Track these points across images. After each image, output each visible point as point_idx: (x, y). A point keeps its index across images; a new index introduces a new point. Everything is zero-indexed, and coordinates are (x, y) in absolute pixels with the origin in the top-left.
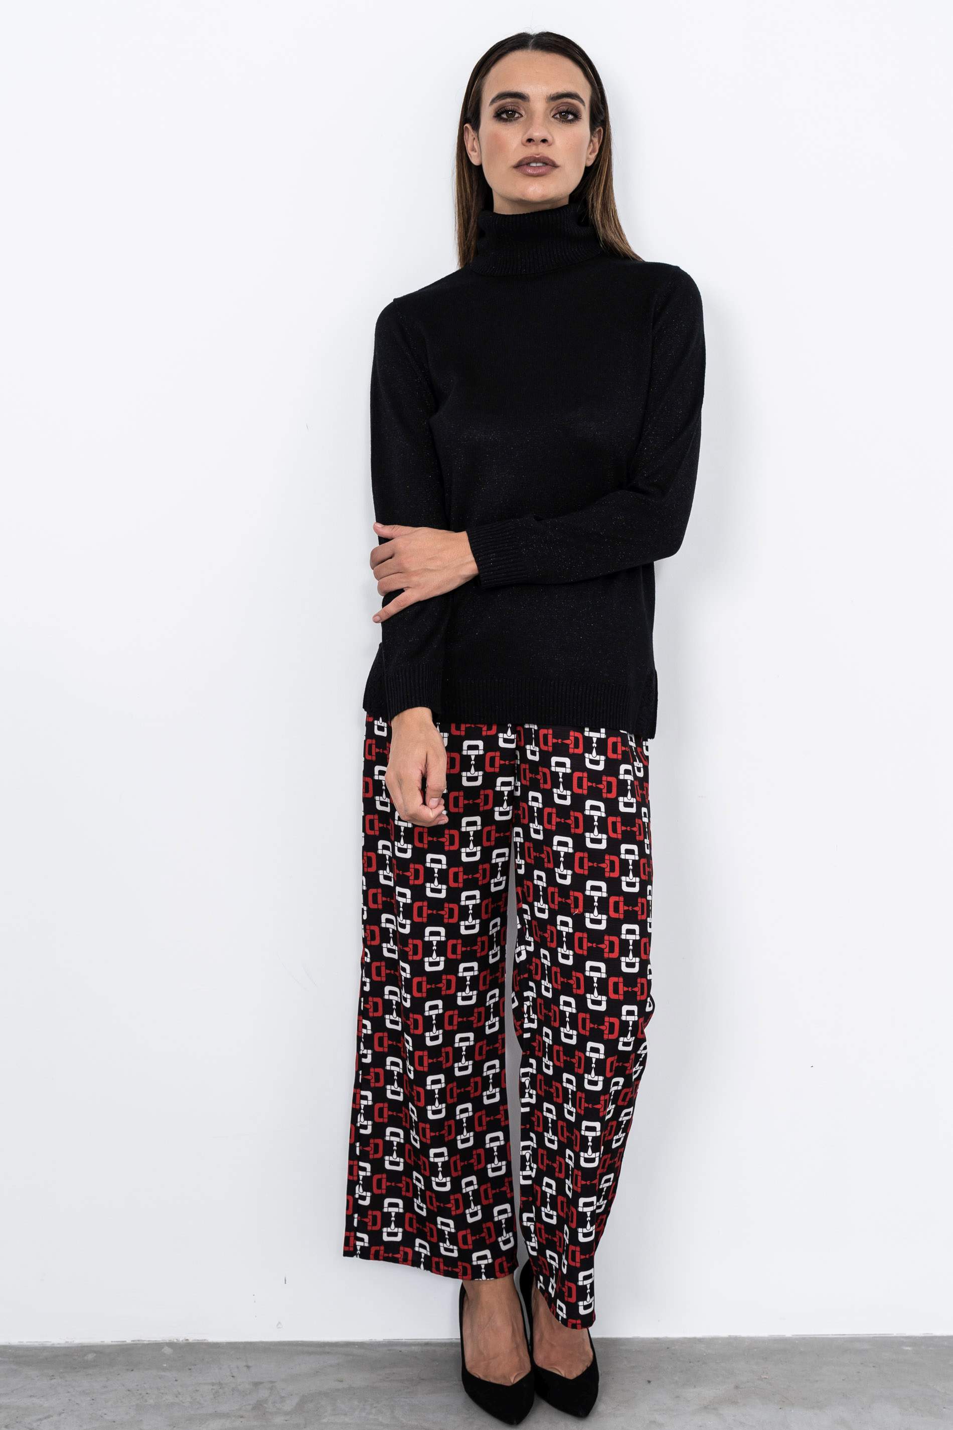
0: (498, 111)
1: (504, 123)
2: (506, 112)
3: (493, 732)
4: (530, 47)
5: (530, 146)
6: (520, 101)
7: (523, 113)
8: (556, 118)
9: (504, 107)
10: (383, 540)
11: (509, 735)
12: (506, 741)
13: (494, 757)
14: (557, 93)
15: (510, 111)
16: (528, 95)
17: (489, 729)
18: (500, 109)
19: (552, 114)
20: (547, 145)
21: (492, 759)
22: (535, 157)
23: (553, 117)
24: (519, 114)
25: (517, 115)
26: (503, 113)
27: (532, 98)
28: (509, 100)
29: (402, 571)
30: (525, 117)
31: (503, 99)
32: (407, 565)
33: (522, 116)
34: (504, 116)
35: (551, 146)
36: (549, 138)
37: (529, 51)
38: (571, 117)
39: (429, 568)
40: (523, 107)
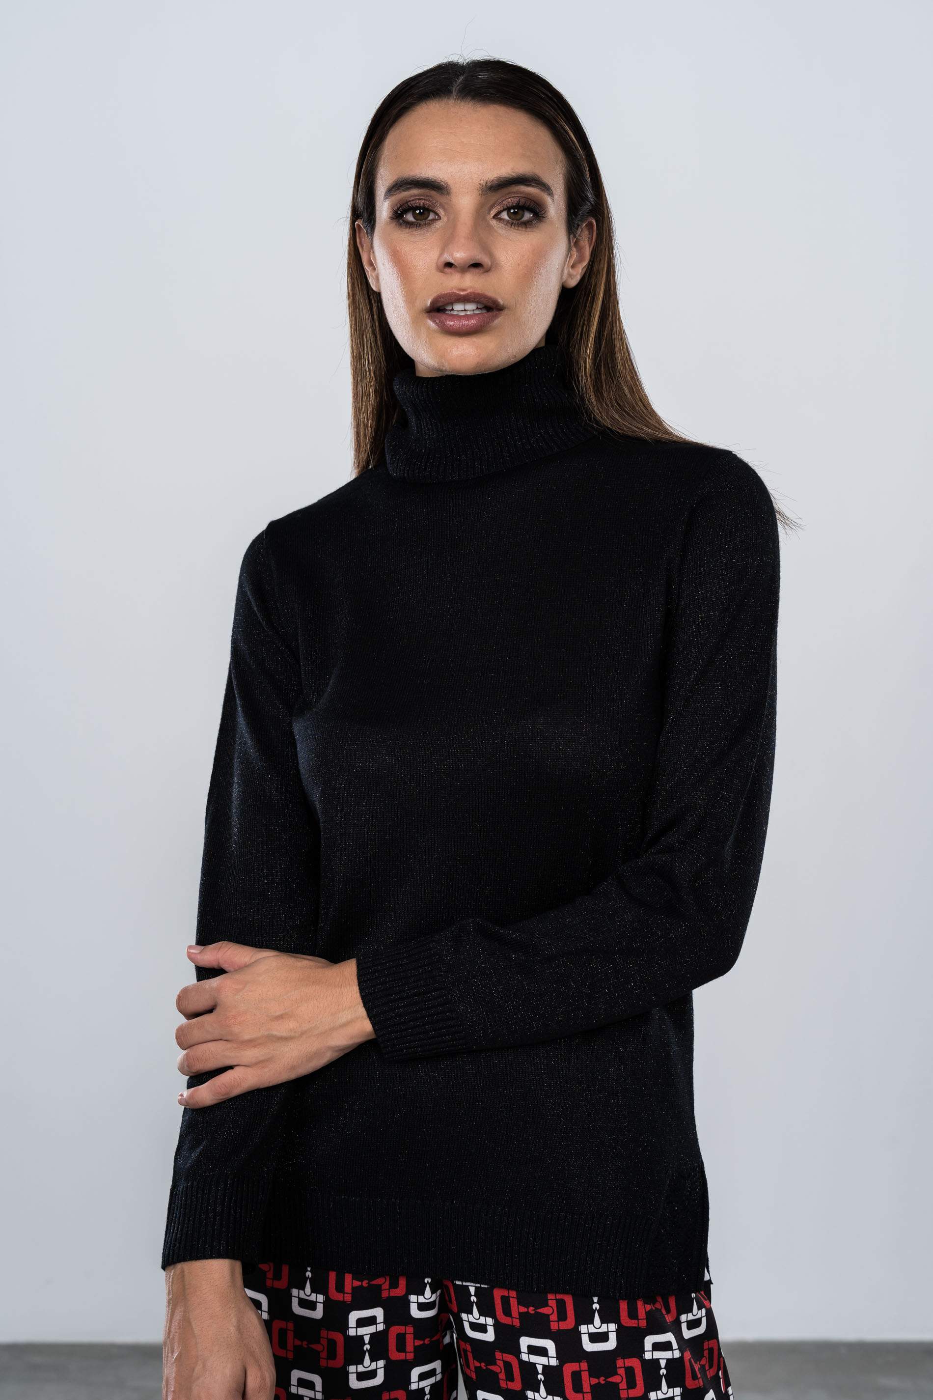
0: (398, 209)
1: (407, 230)
2: (413, 209)
3: (400, 1291)
4: (455, 94)
5: (451, 273)
6: (433, 193)
7: (441, 212)
8: (501, 220)
9: (407, 203)
10: (205, 973)
11: (428, 1296)
12: (422, 1307)
13: (404, 1334)
14: (499, 178)
15: (419, 208)
16: (447, 184)
17: (394, 1285)
18: (401, 206)
19: (493, 213)
20: (481, 271)
21: (401, 1338)
22: (460, 295)
23: (494, 217)
24: (436, 214)
25: (432, 216)
26: (405, 211)
27: (454, 188)
28: (415, 191)
29: (229, 1038)
30: (444, 219)
31: (405, 190)
32: (236, 1029)
33: (440, 218)
34: (410, 217)
35: (490, 274)
36: (486, 260)
37: (451, 102)
38: (528, 216)
39: (275, 1033)
40: (440, 203)
